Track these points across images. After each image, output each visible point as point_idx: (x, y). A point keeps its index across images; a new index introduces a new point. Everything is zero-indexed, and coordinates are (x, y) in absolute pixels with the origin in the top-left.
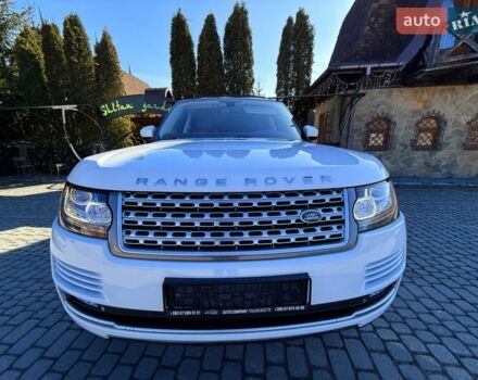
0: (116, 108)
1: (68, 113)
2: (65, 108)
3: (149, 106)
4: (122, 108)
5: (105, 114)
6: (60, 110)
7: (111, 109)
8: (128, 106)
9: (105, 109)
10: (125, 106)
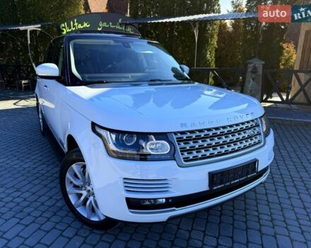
0: (74, 26)
1: (33, 32)
2: (30, 28)
3: (105, 25)
4: (80, 26)
5: (65, 33)
6: (26, 30)
7: (70, 28)
8: (86, 25)
9: (65, 27)
10: (82, 25)
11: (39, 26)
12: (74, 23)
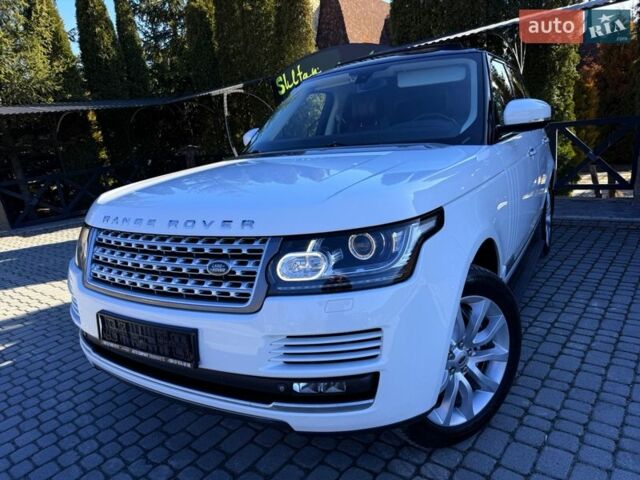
0: (297, 78)
1: (231, 97)
2: (228, 90)
4: (306, 76)
5: (283, 92)
7: (290, 80)
8: (314, 73)
9: (282, 83)
10: (310, 73)
11: (241, 85)
12: (296, 72)
